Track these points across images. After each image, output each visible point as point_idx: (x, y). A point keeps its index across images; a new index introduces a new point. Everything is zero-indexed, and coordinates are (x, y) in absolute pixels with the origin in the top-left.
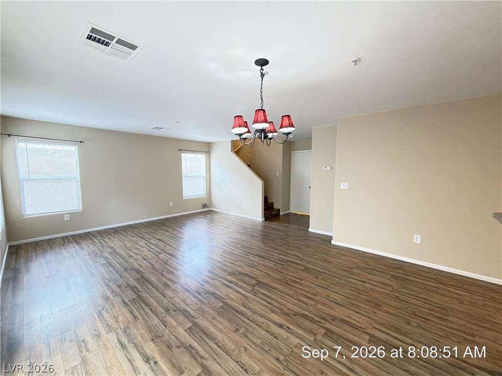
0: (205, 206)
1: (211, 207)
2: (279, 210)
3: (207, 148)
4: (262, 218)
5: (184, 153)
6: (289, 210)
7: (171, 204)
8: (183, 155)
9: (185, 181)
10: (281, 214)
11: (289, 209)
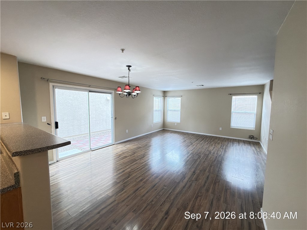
0: (252, 137)
1: (258, 140)
3: (260, 90)
7: (221, 129)
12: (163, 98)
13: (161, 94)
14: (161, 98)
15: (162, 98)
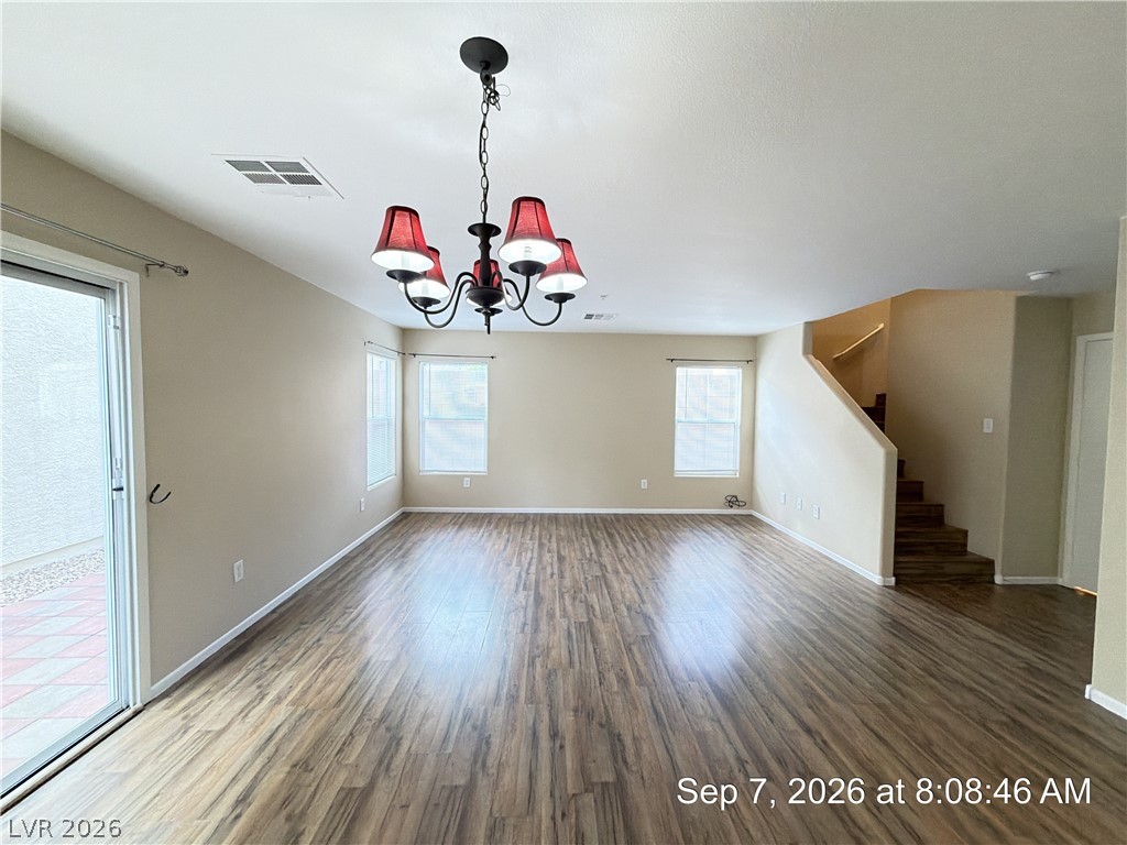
0: (732, 501)
1: (751, 507)
2: (990, 563)
3: (748, 351)
4: (884, 574)
5: (682, 366)
6: (1056, 575)
7: (644, 484)
8: (681, 372)
9: (680, 433)
10: (998, 579)
11: (1055, 573)
12: (398, 358)
13: (392, 341)
14: (393, 362)
15: (394, 364)
